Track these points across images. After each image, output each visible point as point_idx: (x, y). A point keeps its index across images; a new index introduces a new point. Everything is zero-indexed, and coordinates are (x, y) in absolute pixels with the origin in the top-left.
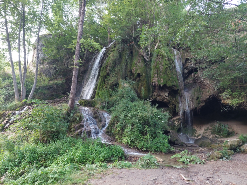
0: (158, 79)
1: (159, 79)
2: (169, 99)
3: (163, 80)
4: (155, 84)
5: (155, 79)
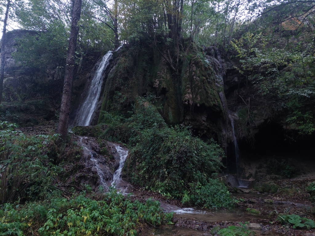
1: (194, 96)
2: (208, 125)
3: (200, 98)
4: (189, 103)
5: (189, 96)
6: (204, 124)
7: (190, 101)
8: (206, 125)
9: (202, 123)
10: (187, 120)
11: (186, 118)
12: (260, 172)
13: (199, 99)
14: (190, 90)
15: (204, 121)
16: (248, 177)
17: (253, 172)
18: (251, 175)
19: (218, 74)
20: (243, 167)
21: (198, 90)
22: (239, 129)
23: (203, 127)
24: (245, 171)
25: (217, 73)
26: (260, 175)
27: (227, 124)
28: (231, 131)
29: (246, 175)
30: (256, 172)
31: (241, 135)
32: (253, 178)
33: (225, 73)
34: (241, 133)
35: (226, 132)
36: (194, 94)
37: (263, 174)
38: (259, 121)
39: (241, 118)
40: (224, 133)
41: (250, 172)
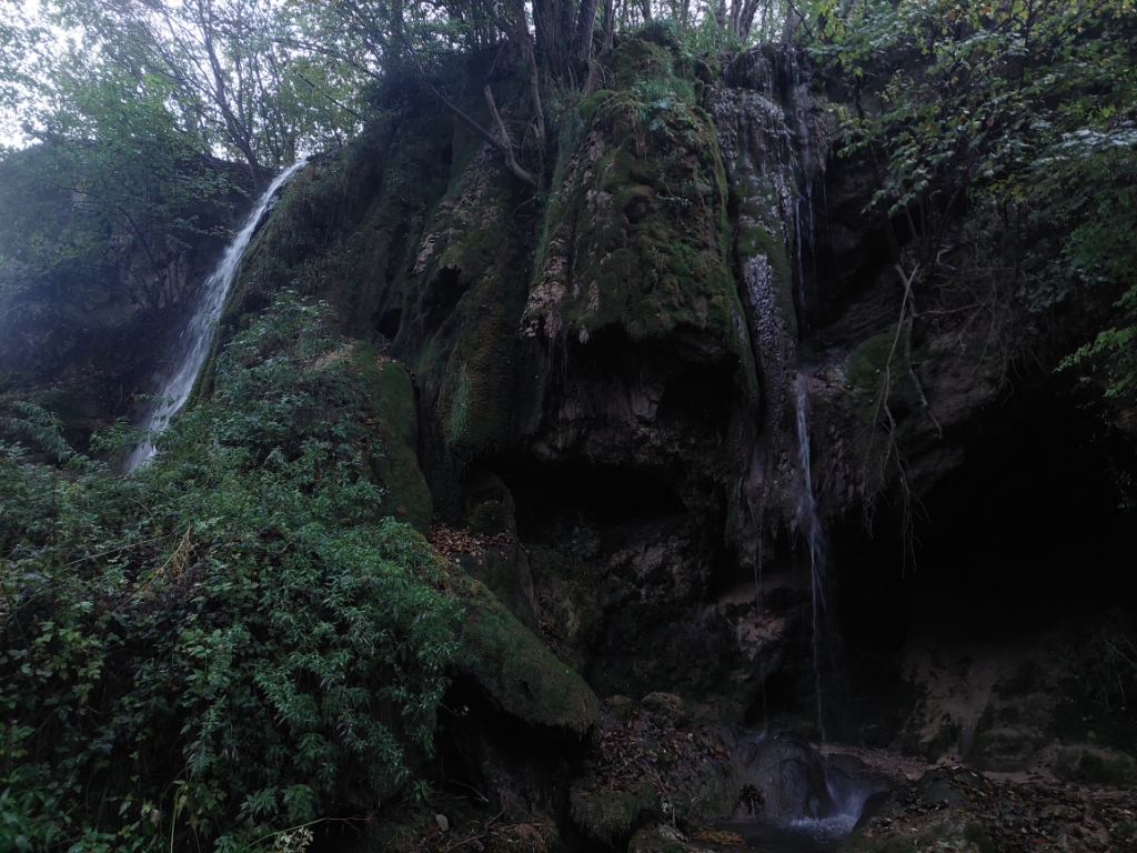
0: (569, 289)
1: (576, 292)
2: (670, 440)
3: (602, 296)
4: (540, 331)
5: (546, 297)
6: (645, 438)
7: (549, 319)
8: (658, 443)
9: (634, 433)
10: (566, 421)
11: (560, 416)
12: (1010, 716)
13: (595, 304)
14: (561, 261)
15: (642, 421)
16: (932, 744)
17: (966, 712)
18: (951, 734)
19: (764, 166)
20: (918, 681)
21: (599, 255)
22: (835, 455)
23: (643, 457)
24: (923, 705)
25: (758, 167)
26: (1002, 739)
27: (776, 429)
28: (793, 466)
29: (922, 732)
30: (987, 720)
31: (839, 488)
32: (960, 753)
33: (822, 161)
34: (840, 475)
35: (765, 477)
36: (578, 282)
37: (1026, 731)
38: (962, 397)
39: (857, 390)
40: (757, 479)
41: (947, 717)
